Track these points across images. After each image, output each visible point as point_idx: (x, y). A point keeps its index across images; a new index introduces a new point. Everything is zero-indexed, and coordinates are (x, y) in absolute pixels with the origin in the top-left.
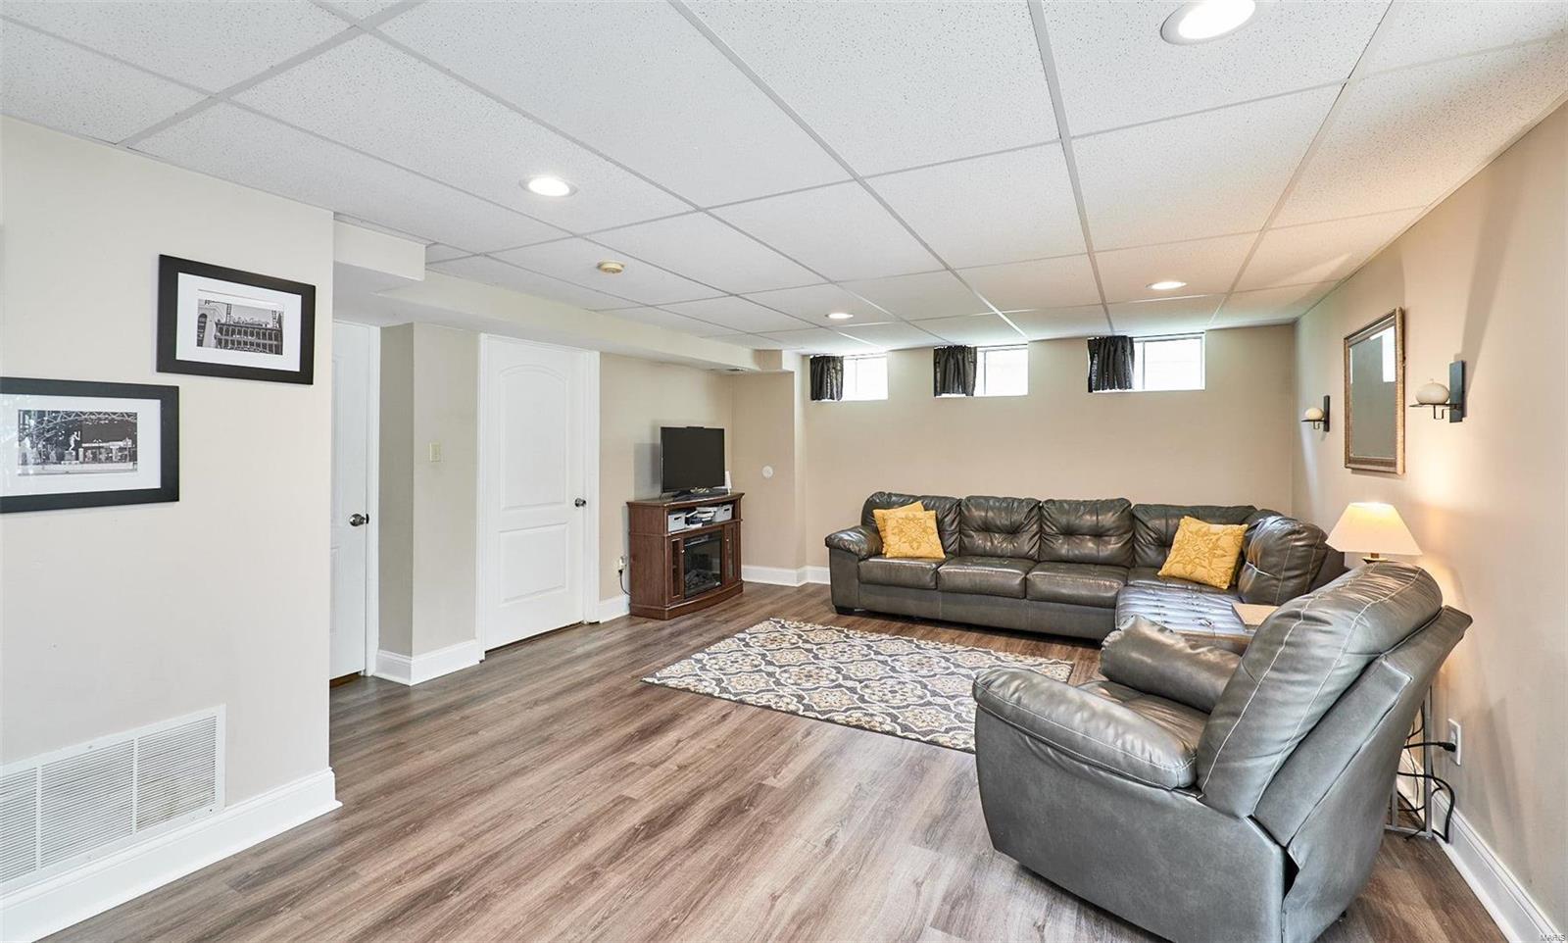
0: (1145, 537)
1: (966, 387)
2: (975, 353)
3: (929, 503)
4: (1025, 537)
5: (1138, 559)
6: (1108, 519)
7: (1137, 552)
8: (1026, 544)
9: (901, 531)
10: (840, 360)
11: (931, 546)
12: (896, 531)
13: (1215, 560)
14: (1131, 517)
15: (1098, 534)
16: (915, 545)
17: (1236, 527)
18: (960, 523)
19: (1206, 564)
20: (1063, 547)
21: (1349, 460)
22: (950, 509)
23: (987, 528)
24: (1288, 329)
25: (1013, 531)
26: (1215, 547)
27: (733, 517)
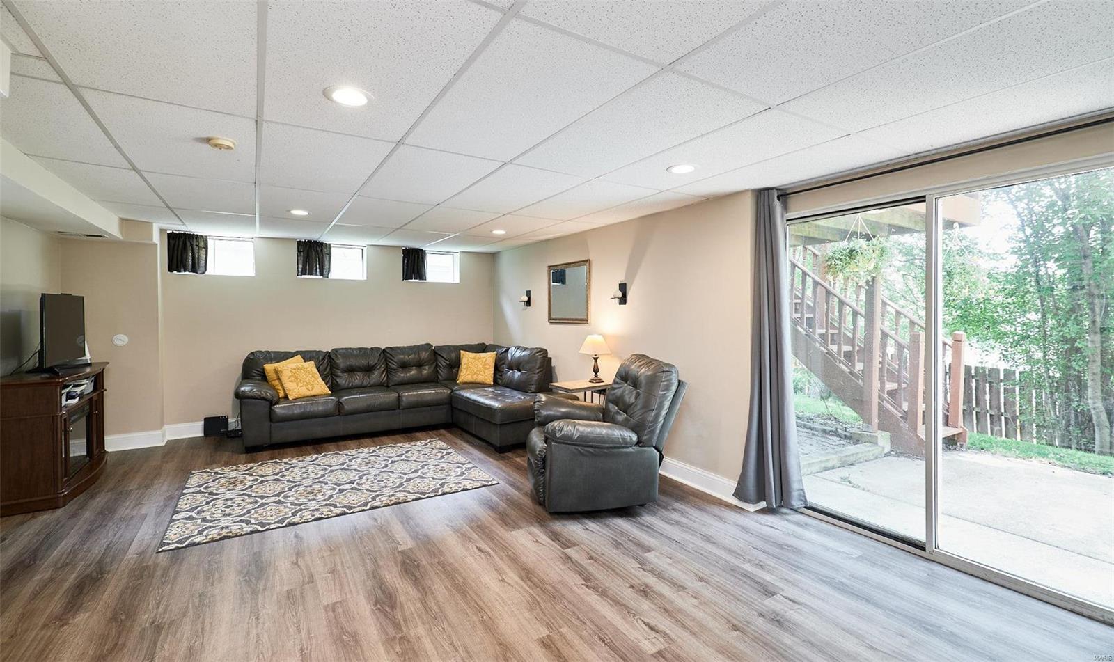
0: (443, 363)
1: (324, 270)
2: (330, 248)
3: (307, 356)
4: (376, 373)
5: (440, 377)
6: (425, 355)
7: (439, 373)
8: (376, 376)
9: (297, 378)
10: (205, 239)
11: (321, 387)
12: (292, 379)
13: (486, 371)
14: (435, 353)
15: (419, 365)
16: (310, 387)
17: (492, 353)
18: (331, 368)
19: (482, 373)
20: (402, 375)
21: (550, 319)
22: (323, 359)
23: (351, 370)
24: (493, 257)
25: (369, 369)
26: (485, 365)
27: (95, 389)
